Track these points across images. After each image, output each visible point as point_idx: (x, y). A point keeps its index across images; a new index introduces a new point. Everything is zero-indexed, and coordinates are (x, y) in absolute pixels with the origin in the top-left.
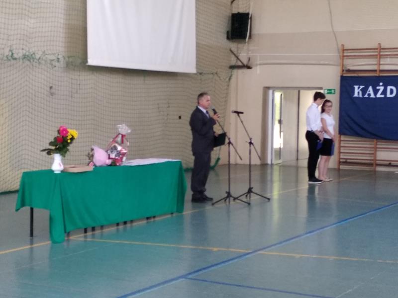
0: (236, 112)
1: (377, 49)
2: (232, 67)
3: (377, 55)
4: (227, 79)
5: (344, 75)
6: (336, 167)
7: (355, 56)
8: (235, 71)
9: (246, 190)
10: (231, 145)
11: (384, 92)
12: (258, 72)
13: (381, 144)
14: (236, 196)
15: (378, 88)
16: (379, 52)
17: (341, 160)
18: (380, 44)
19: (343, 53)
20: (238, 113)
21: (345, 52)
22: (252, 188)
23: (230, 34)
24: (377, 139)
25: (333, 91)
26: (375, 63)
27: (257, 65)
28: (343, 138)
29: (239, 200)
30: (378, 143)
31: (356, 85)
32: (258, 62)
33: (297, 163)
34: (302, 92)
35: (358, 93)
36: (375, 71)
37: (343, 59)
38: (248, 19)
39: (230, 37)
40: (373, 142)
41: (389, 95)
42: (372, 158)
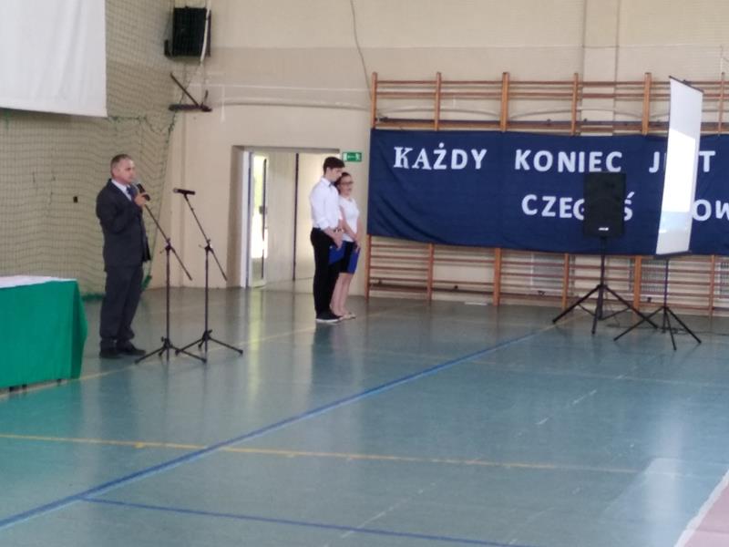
0: (180, 191)
1: (435, 82)
2: (175, 108)
3: (435, 94)
4: (166, 130)
5: (377, 128)
6: (362, 292)
7: (396, 93)
8: (180, 115)
9: (200, 336)
10: (171, 251)
11: (447, 160)
12: (223, 117)
13: (442, 253)
14: (180, 347)
15: (436, 152)
16: (439, 88)
17: (372, 281)
18: (439, 74)
19: (376, 88)
20: (185, 193)
21: (378, 87)
22: (211, 331)
23: (170, 45)
24: (433, 244)
25: (357, 156)
26: (432, 107)
27: (220, 105)
28: (375, 241)
29: (186, 353)
30: (436, 251)
31: (399, 146)
32: (224, 100)
33: (294, 287)
34: (302, 156)
35: (402, 160)
36: (431, 122)
37: (376, 98)
38: (205, 19)
39: (171, 51)
40: (428, 248)
41: (454, 166)
42: (426, 278)
